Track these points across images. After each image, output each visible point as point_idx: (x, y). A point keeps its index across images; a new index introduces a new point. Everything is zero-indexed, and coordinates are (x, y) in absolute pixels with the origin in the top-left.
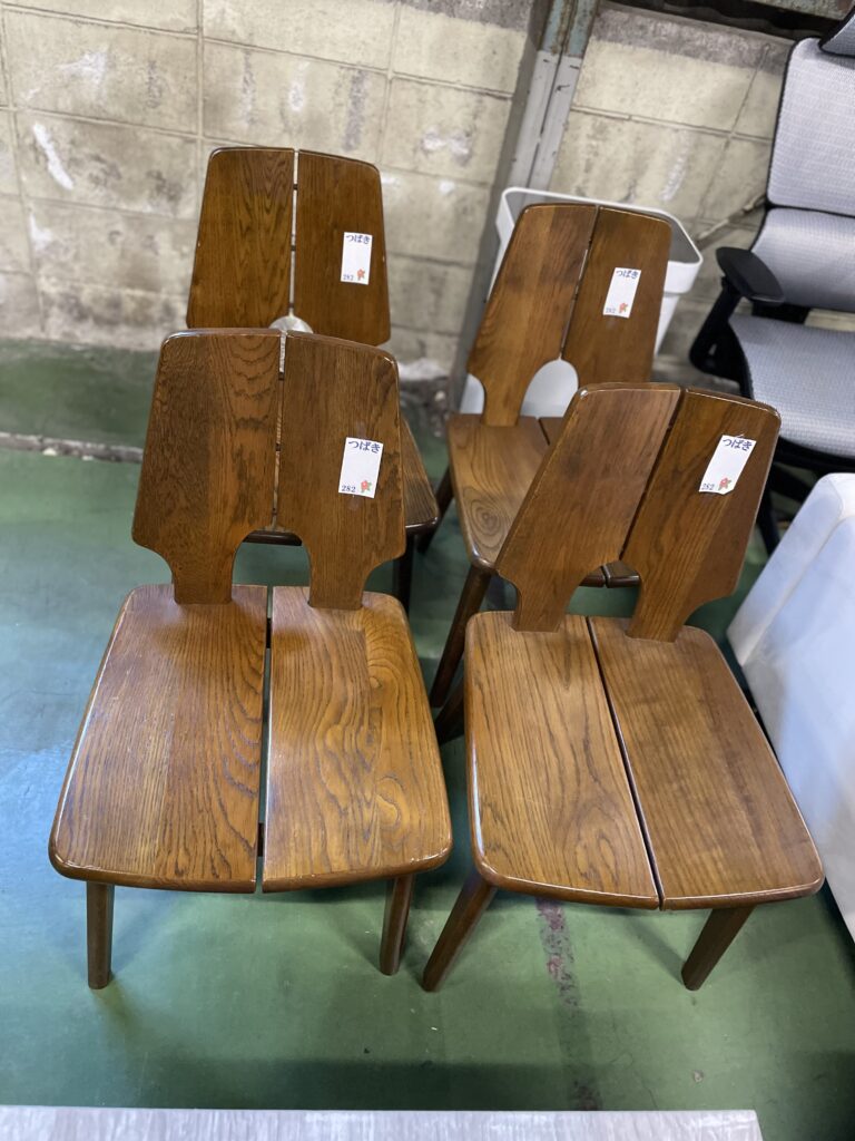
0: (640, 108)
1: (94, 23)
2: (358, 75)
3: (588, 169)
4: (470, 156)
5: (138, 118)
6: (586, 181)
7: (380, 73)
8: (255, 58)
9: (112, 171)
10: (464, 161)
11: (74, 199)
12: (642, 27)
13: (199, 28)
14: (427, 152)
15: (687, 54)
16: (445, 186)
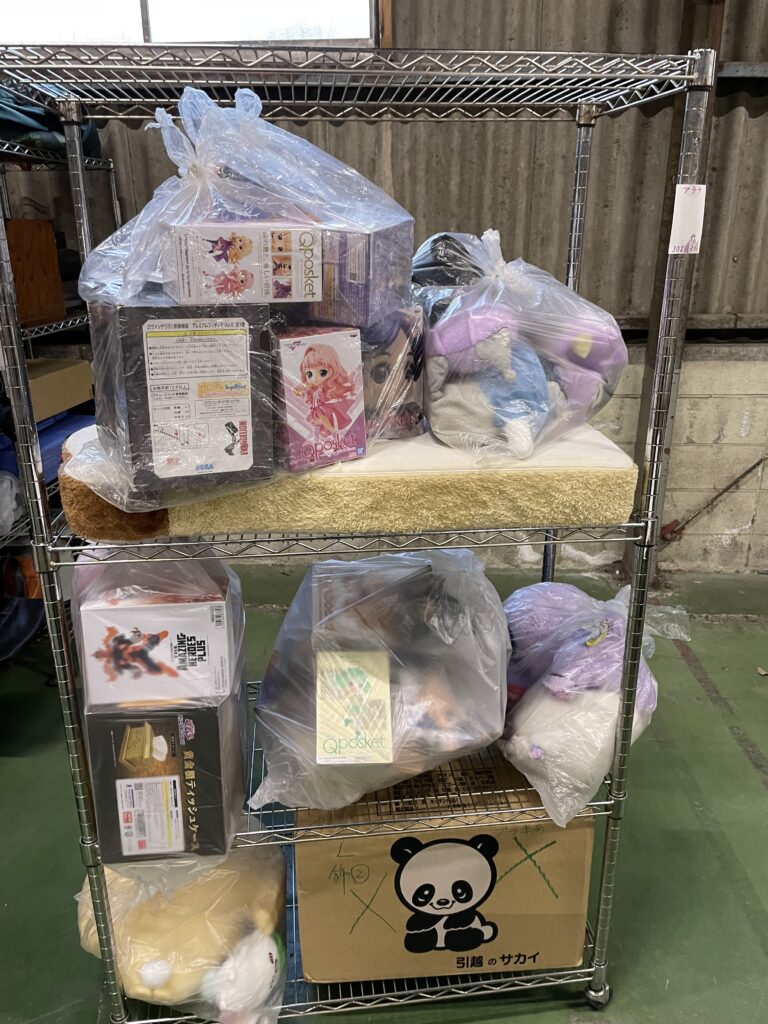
0: (716, 390)
3: (691, 426)
4: (621, 428)
6: (691, 433)
12: (708, 352)
15: (736, 360)
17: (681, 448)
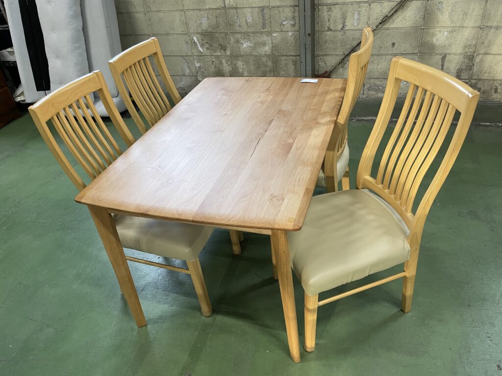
1: (203, 10)
2: (262, 9)
3: (329, 21)
4: (295, 23)
5: (215, 31)
6: (329, 24)
7: (268, 7)
8: (238, 10)
9: (211, 46)
10: (294, 25)
11: (203, 54)
13: (225, 6)
14: (284, 25)
16: (290, 34)
17: (325, 33)
